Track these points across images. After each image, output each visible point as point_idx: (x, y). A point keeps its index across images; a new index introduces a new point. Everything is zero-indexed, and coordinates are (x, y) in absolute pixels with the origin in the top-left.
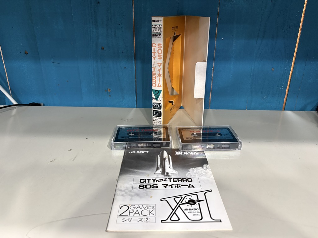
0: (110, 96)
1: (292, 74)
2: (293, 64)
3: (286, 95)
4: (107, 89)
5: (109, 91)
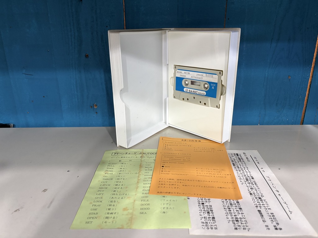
0: (97, 113)
1: (311, 82)
2: (312, 71)
3: (305, 106)
4: (93, 105)
5: (95, 107)
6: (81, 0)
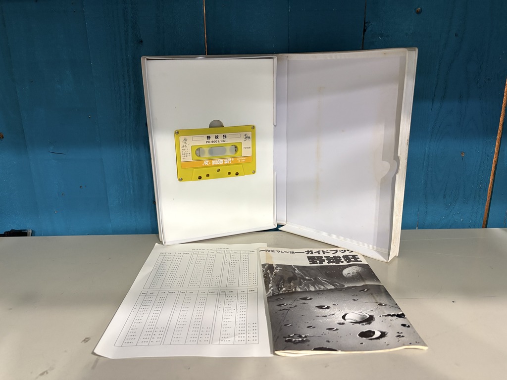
1: (497, 161)
2: (497, 144)
3: (488, 199)
6: (142, 41)
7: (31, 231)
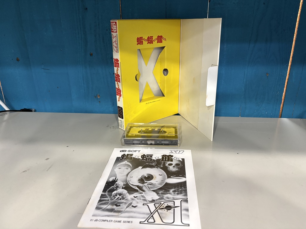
0: (99, 102)
1: (288, 79)
2: (289, 69)
3: (283, 101)
5: (98, 97)
6: (87, 9)
7: (34, 110)
